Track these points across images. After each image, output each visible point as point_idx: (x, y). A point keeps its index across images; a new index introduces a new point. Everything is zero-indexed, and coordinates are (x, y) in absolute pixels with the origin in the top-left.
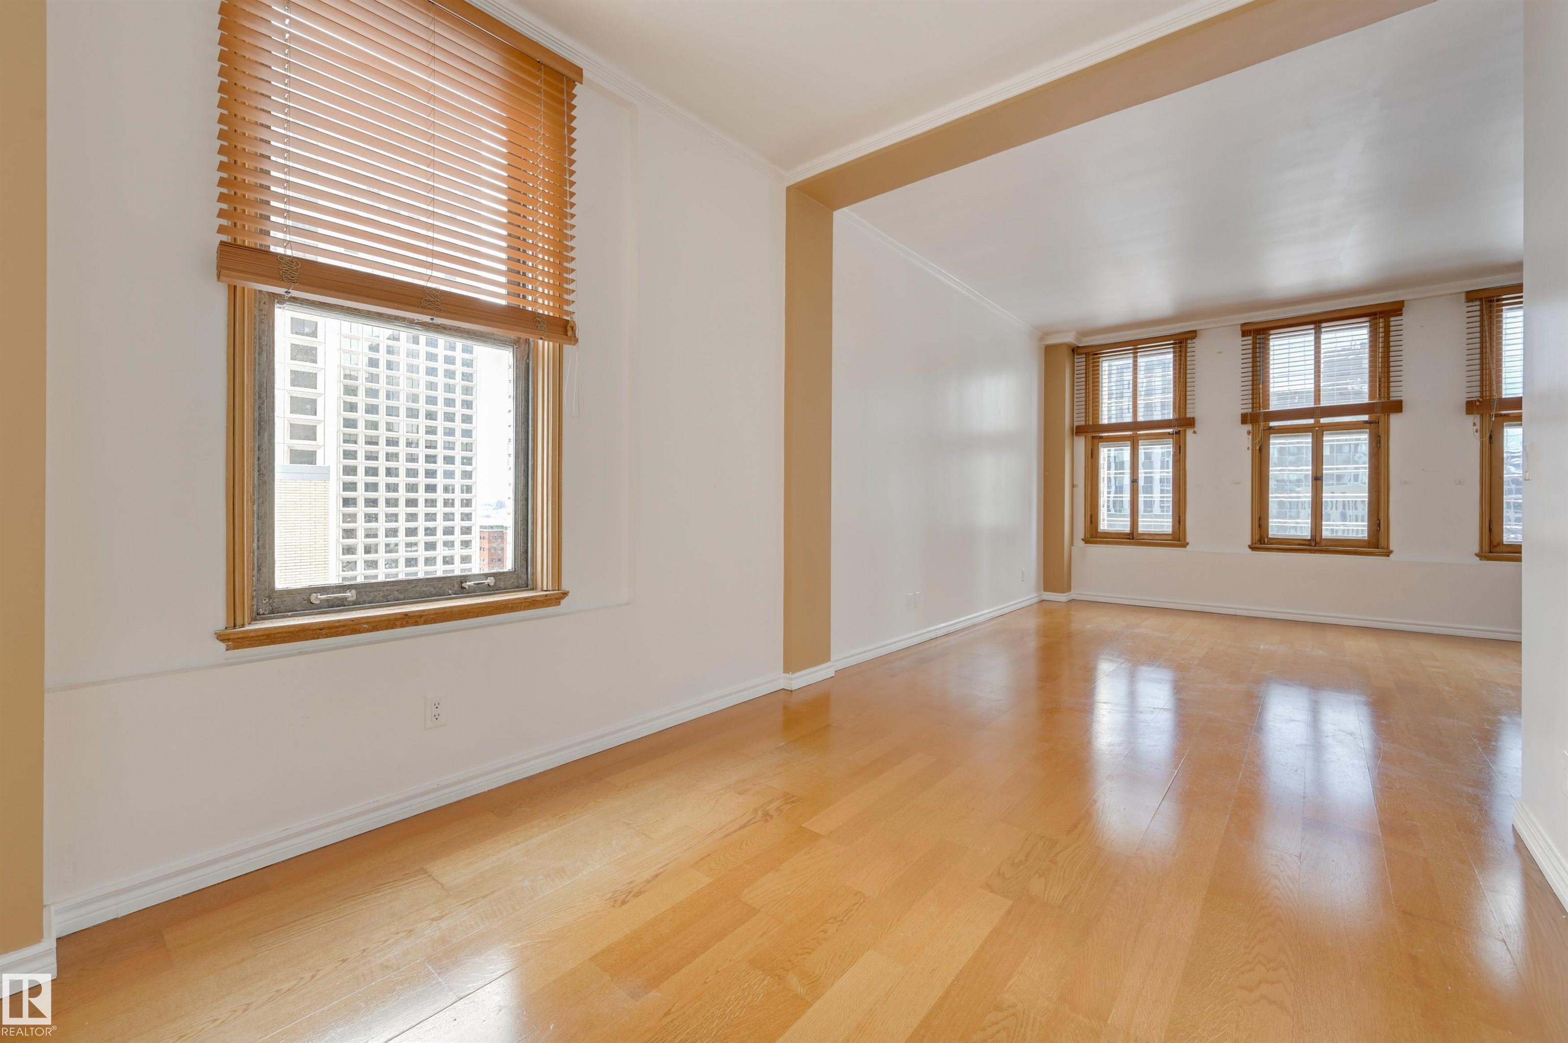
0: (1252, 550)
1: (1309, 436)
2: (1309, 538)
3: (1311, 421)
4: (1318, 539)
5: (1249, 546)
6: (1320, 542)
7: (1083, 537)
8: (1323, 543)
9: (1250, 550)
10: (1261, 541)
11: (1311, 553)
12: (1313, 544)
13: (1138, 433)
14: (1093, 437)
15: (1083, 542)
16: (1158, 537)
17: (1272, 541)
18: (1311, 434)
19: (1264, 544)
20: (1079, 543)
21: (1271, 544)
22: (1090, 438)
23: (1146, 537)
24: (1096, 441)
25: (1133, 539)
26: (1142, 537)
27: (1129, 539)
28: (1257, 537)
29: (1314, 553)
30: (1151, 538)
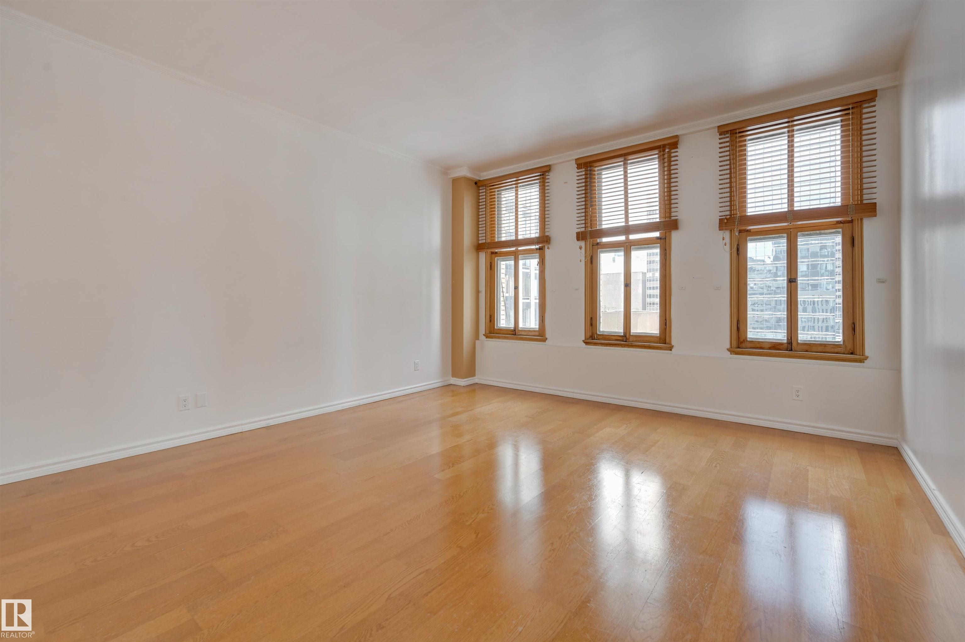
0: (586, 345)
1: (621, 250)
2: (622, 334)
3: (622, 238)
4: (627, 336)
5: (583, 341)
6: (629, 338)
7: (484, 333)
8: (631, 339)
9: (584, 344)
10: (592, 337)
11: (622, 347)
12: (625, 339)
13: (519, 249)
14: (492, 253)
15: (485, 337)
16: (530, 334)
17: (599, 337)
18: (623, 248)
19: (594, 339)
20: (482, 337)
21: (599, 339)
22: (489, 254)
23: (523, 333)
24: (494, 255)
25: (515, 335)
26: (521, 333)
27: (513, 334)
28: (589, 334)
29: (624, 347)
30: (525, 334)
